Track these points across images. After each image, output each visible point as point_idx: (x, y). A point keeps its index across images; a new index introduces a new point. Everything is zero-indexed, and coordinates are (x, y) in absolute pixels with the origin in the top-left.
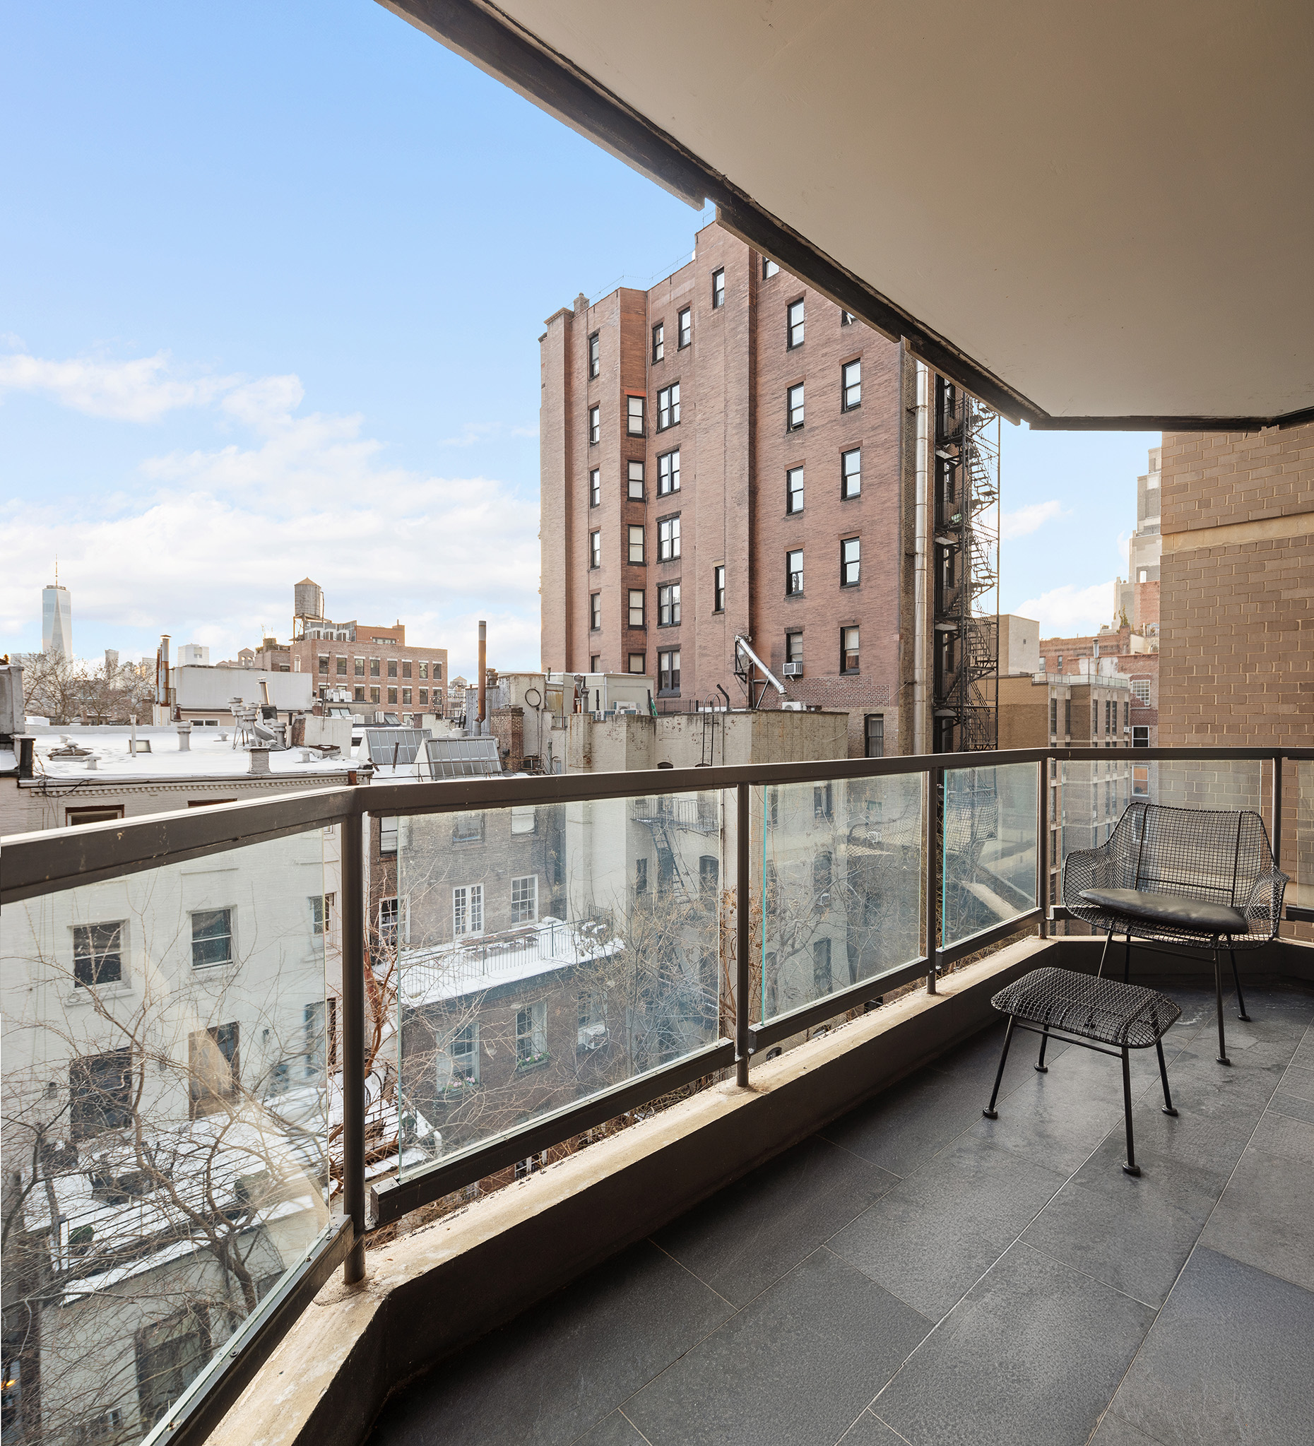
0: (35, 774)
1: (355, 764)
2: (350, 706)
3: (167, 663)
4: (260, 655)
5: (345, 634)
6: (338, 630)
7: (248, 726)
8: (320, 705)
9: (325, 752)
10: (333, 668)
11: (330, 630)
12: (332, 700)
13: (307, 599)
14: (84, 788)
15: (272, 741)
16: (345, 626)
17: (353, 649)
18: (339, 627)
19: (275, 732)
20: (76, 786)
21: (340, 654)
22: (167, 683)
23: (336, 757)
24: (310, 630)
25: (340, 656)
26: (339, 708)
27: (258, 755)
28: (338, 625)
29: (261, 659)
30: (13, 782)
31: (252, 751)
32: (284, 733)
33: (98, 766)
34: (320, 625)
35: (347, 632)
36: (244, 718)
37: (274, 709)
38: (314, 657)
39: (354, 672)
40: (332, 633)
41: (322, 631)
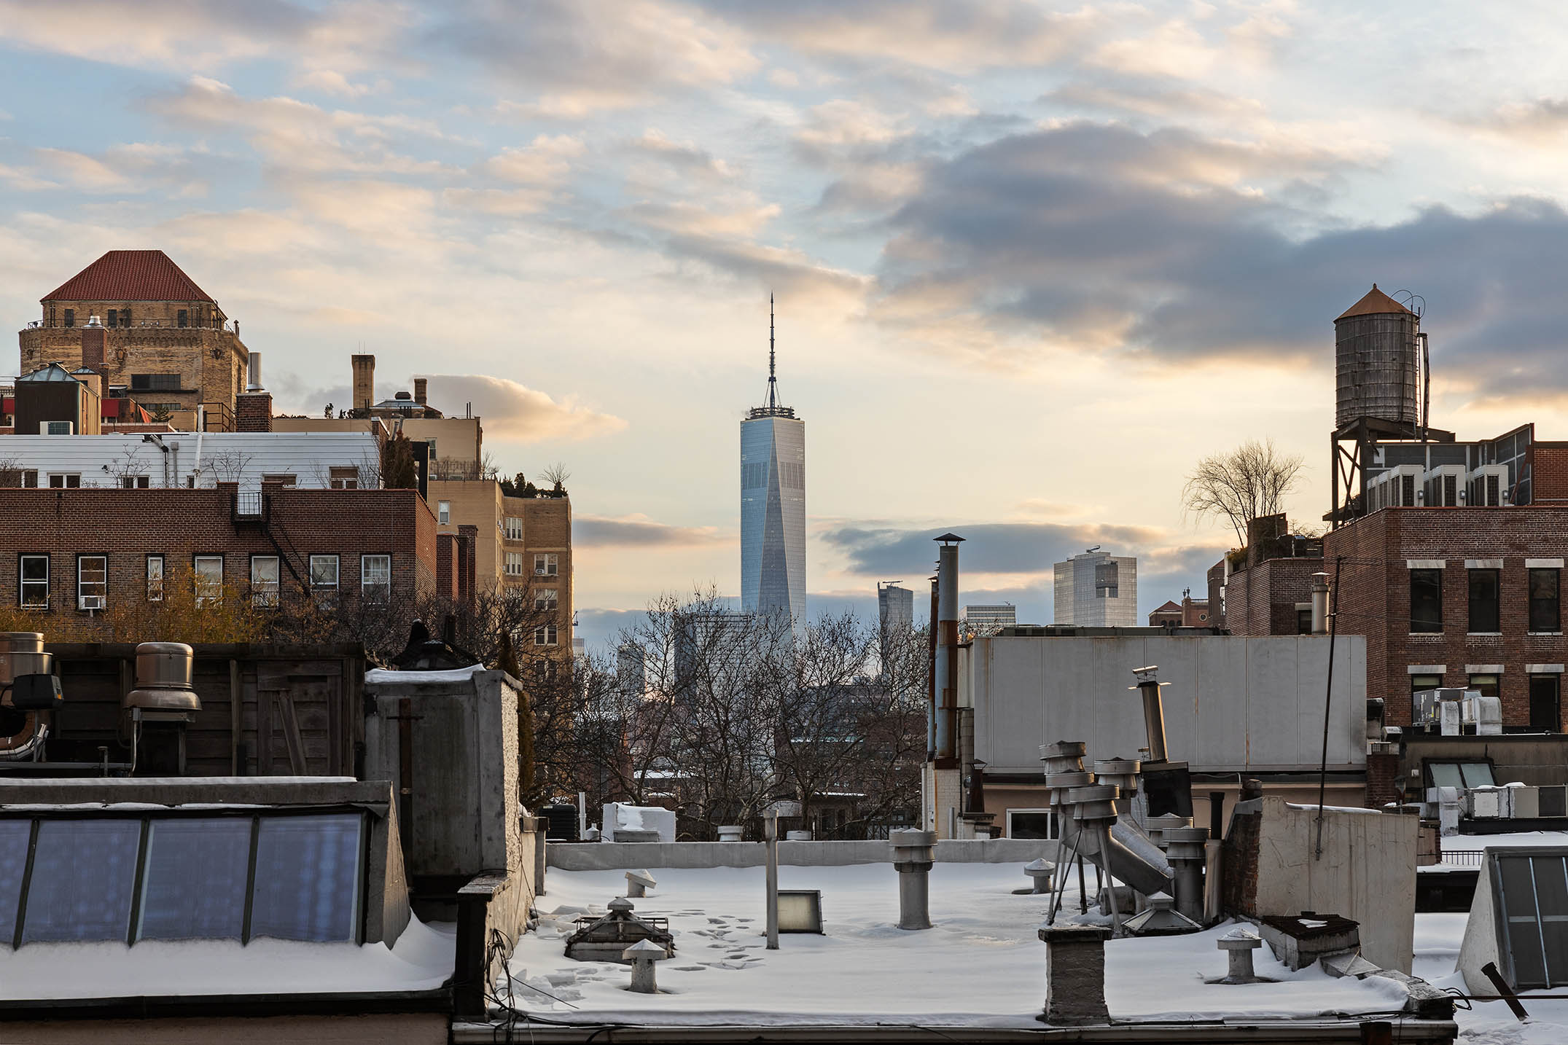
0: (491, 1005)
1: (1394, 995)
2: (1495, 749)
4: (1241, 578)
5: (1494, 480)
6: (1474, 466)
7: (1091, 840)
8: (1395, 749)
9: (1312, 945)
10: (1456, 607)
11: (1444, 470)
12: (1436, 728)
13: (1375, 365)
15: (1160, 895)
16: (1498, 449)
17: (1522, 536)
18: (1476, 454)
19: (1172, 862)
21: (1479, 554)
22: (951, 691)
23: (1340, 965)
24: (1383, 477)
25: (1480, 564)
27: (1073, 956)
28: (1475, 448)
29: (1242, 592)
32: (1197, 864)
33: (660, 981)
34: (1414, 456)
35: (1501, 471)
36: (1077, 815)
37: (1183, 776)
38: (1394, 569)
39: (1525, 619)
40: (1451, 481)
41: (1421, 475)
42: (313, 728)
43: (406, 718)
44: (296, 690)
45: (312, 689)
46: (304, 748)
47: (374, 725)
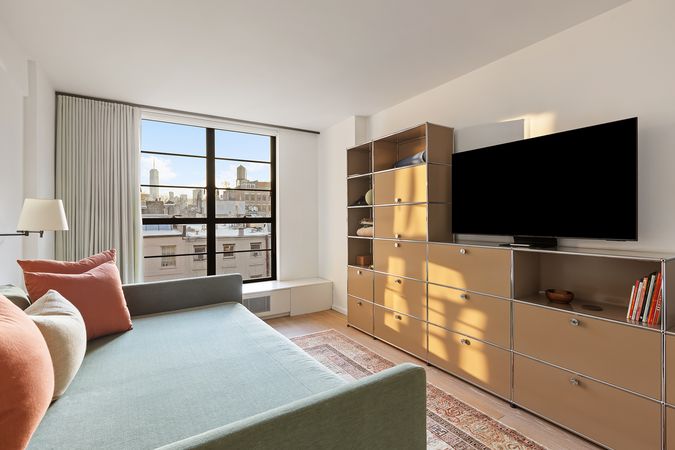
0: (186, 235)
2: (257, 212)
3: (201, 199)
5: (254, 185)
8: (248, 212)
9: (258, 229)
12: (251, 210)
13: (241, 173)
14: (198, 240)
16: (254, 182)
18: (252, 183)
20: (196, 239)
22: (201, 206)
23: (261, 231)
24: (242, 184)
25: (252, 194)
26: (254, 214)
27: (241, 230)
28: (251, 182)
30: (181, 238)
31: (239, 229)
33: (198, 234)
34: (245, 182)
40: (249, 185)
41: (246, 184)
42: (157, 210)
43: (168, 209)
44: (156, 206)
45: (157, 206)
46: (157, 211)
47: (164, 209)
